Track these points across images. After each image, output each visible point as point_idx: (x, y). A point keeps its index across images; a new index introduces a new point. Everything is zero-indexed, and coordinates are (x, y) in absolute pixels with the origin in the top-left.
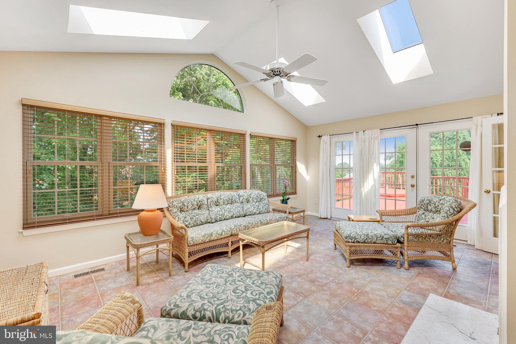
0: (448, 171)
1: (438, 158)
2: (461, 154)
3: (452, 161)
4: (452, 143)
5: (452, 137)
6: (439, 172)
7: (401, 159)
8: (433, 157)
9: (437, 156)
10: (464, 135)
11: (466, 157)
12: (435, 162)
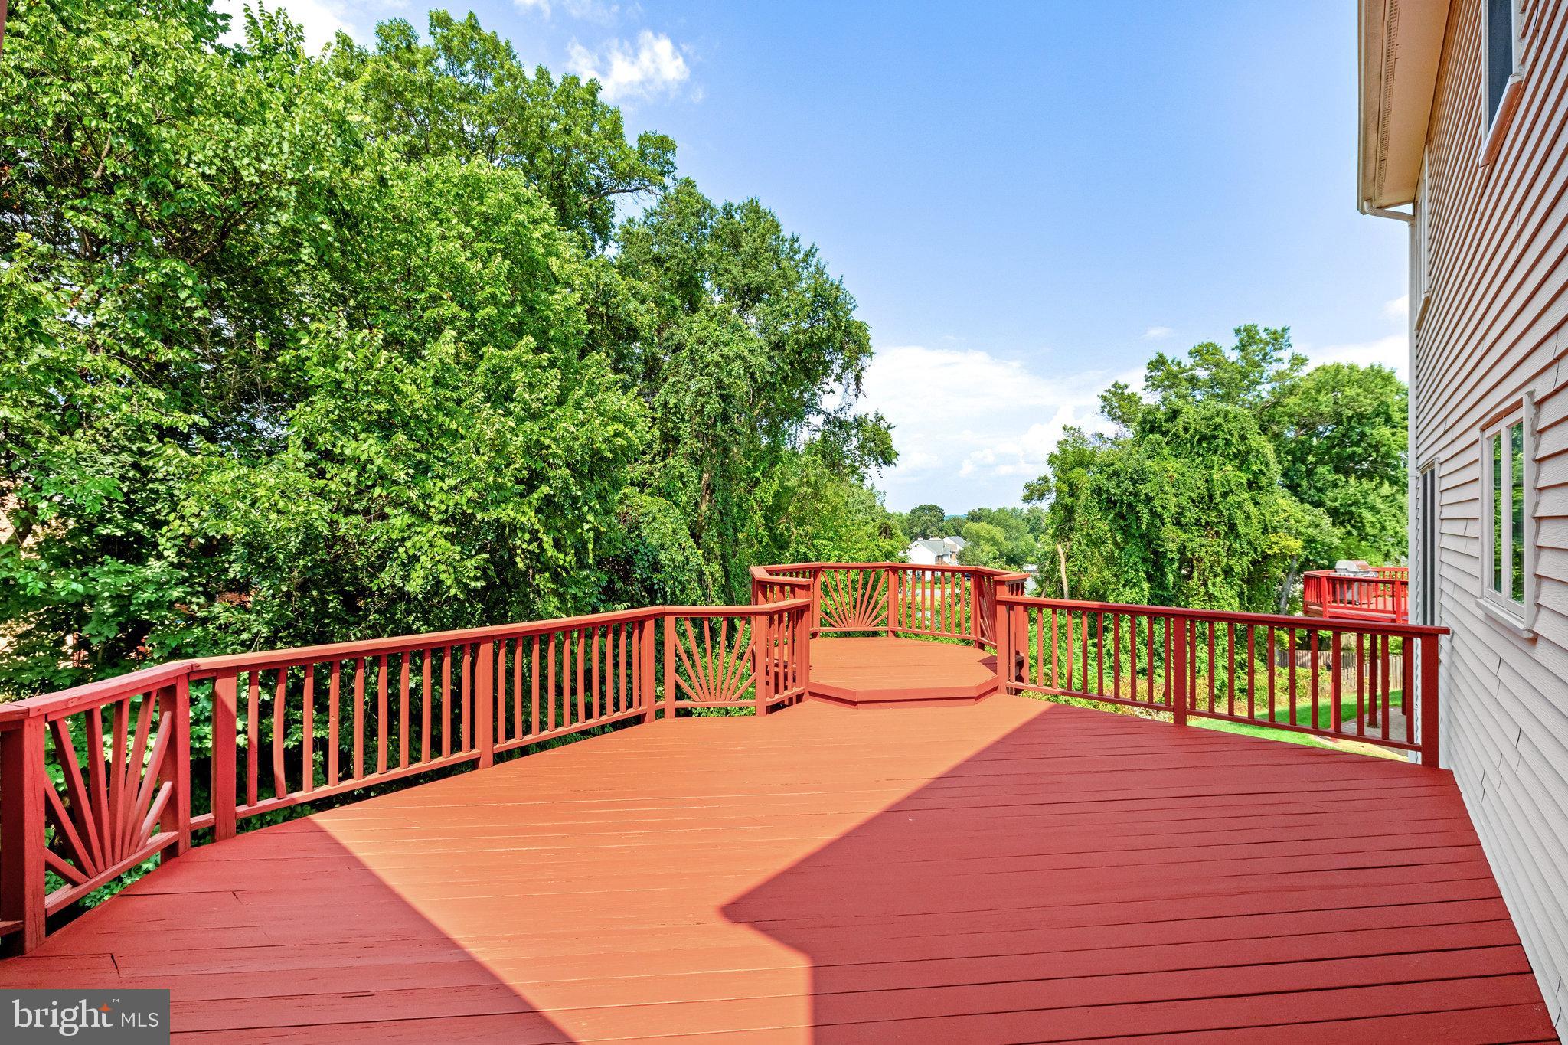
0: (1196, 539)
1: (1168, 497)
2: (1234, 488)
3: (1209, 508)
4: (1208, 452)
5: (1208, 431)
6: (1171, 544)
7: (1068, 500)
8: (1153, 494)
9: (1165, 493)
10: (1242, 429)
11: (1246, 496)
12: (1159, 510)
